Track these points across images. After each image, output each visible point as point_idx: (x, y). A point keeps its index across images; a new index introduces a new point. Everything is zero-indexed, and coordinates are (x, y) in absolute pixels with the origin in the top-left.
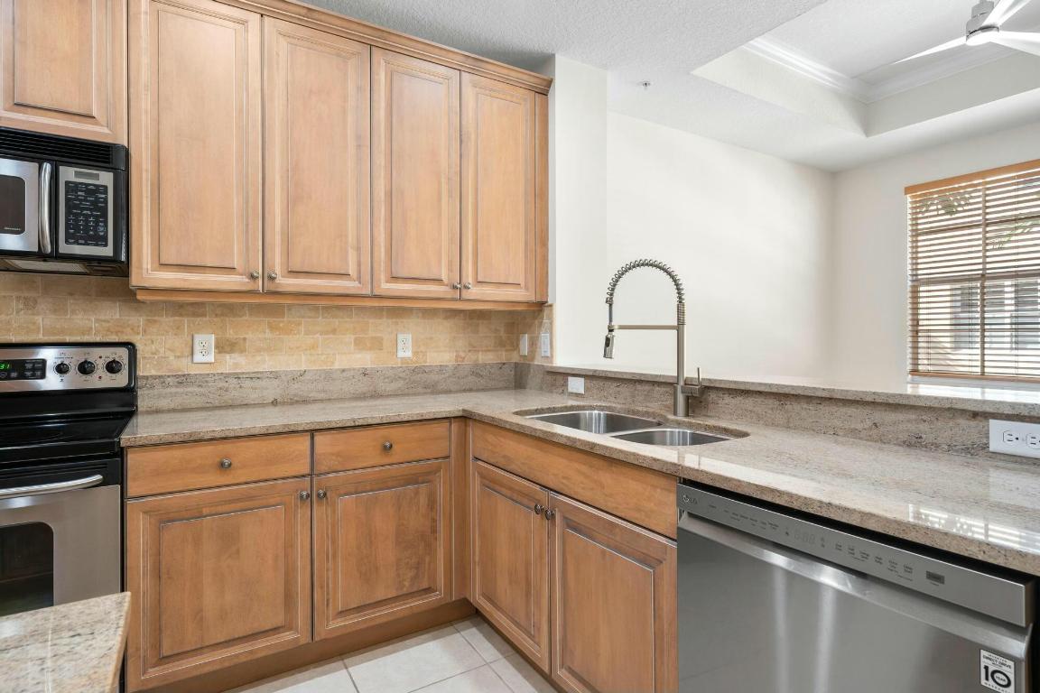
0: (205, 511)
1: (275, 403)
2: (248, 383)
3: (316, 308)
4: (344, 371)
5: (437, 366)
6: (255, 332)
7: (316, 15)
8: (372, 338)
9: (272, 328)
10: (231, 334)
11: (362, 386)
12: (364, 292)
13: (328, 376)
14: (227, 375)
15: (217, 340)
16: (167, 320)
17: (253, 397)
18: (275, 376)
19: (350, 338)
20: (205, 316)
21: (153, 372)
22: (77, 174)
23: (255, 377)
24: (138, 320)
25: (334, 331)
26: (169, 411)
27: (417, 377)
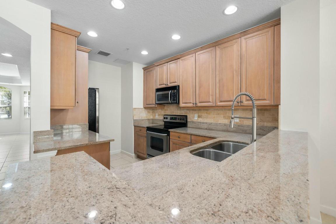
0: (178, 144)
1: (206, 129)
2: (202, 124)
3: (215, 109)
4: (220, 124)
5: (246, 125)
6: (204, 114)
7: (203, 48)
8: (228, 116)
9: (206, 113)
10: (200, 114)
11: (225, 128)
12: (213, 105)
13: (216, 124)
14: (199, 122)
15: (198, 115)
16: (191, 111)
17: (203, 127)
18: (206, 123)
19: (222, 116)
20: (196, 111)
21: (190, 121)
22: (173, 91)
23: (203, 123)
24: (188, 112)
25: (218, 114)
26: (191, 128)
27: (240, 128)
